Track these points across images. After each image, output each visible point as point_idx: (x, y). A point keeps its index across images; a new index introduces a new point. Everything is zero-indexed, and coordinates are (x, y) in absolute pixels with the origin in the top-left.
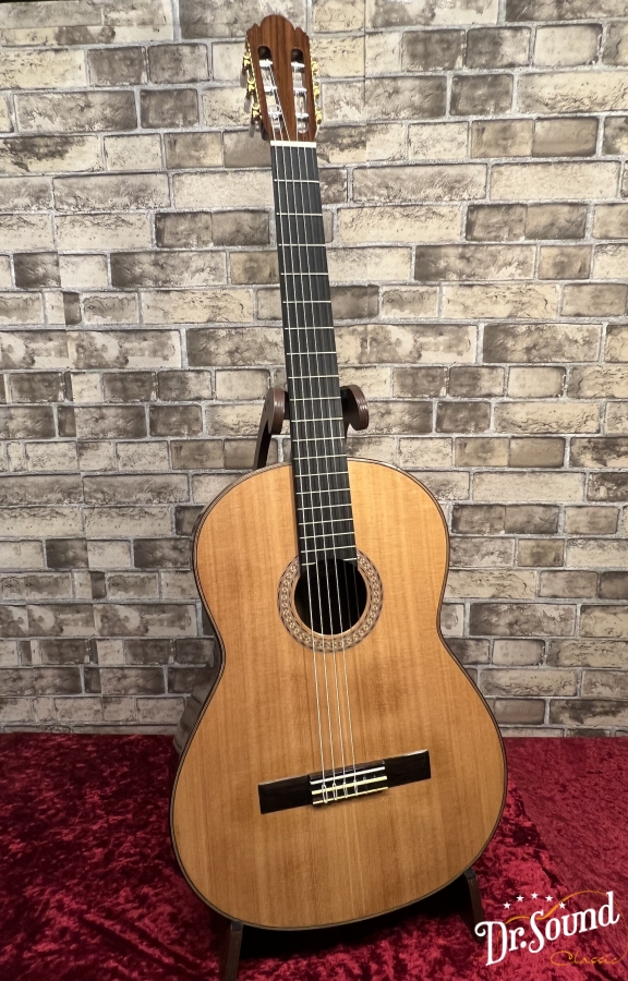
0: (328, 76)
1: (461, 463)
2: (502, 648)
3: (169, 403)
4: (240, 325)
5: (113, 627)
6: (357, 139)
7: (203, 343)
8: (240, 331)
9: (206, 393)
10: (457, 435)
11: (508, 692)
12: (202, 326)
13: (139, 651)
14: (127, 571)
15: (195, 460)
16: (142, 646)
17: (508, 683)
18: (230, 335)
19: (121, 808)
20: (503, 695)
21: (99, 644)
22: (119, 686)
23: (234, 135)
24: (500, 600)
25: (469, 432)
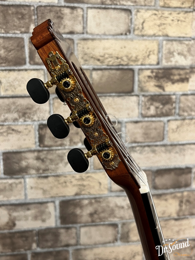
0: (167, 36)
3: (46, 250)
4: (98, 196)
6: (183, 77)
7: (71, 209)
8: (98, 200)
9: (73, 242)
12: (71, 198)
18: (91, 204)
23: (99, 72)
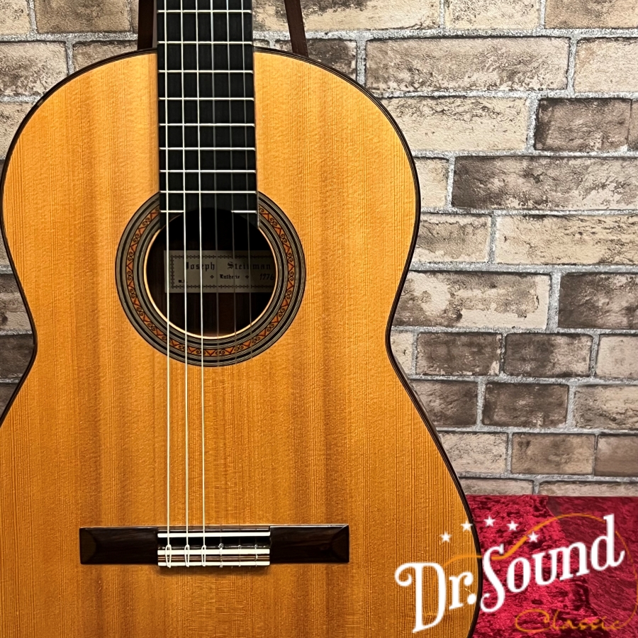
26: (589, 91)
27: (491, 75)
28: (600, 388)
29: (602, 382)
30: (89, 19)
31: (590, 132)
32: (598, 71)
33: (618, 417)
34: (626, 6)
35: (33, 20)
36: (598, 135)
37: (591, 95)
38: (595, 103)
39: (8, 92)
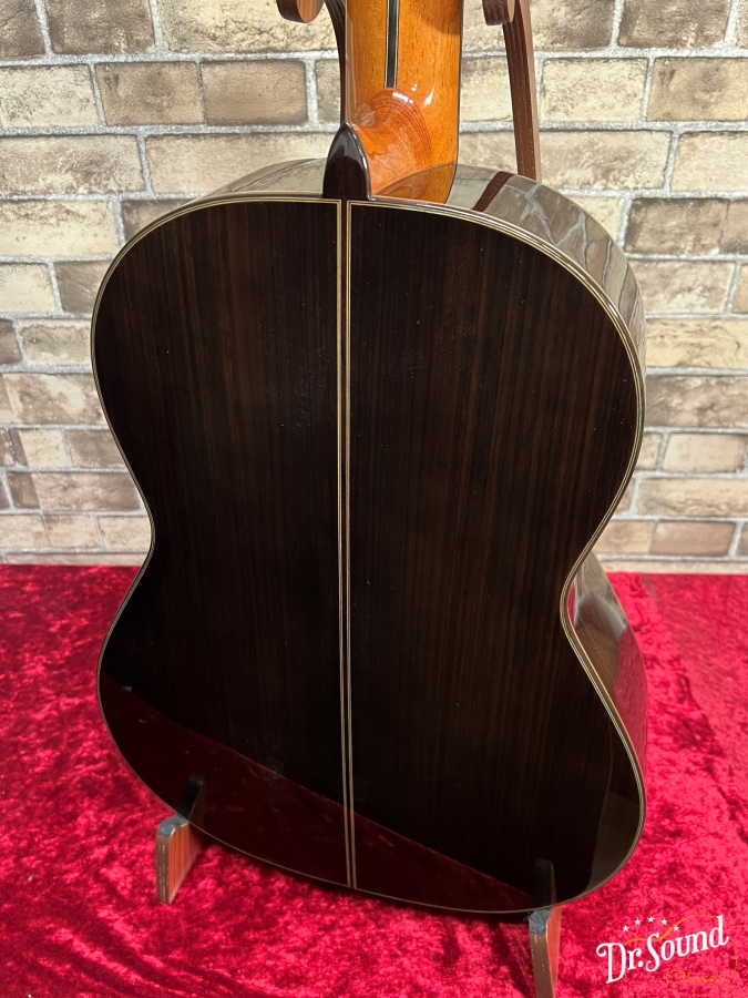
1: (659, 114)
2: (680, 446)
5: (43, 411)
10: (660, 52)
11: (680, 511)
13: (91, 446)
14: (51, 318)
15: (147, 104)
16: (93, 439)
17: (682, 496)
19: (78, 685)
20: (672, 515)
21: (24, 437)
22: (68, 500)
24: (690, 370)
25: (684, 46)
26: (687, 191)
27: (584, 172)
28: (665, 481)
29: (667, 475)
30: (160, 109)
31: (681, 235)
32: (698, 168)
33: (678, 506)
34: (736, 95)
35: (101, 110)
36: (691, 238)
37: (688, 195)
38: (692, 204)
39: (81, 190)
